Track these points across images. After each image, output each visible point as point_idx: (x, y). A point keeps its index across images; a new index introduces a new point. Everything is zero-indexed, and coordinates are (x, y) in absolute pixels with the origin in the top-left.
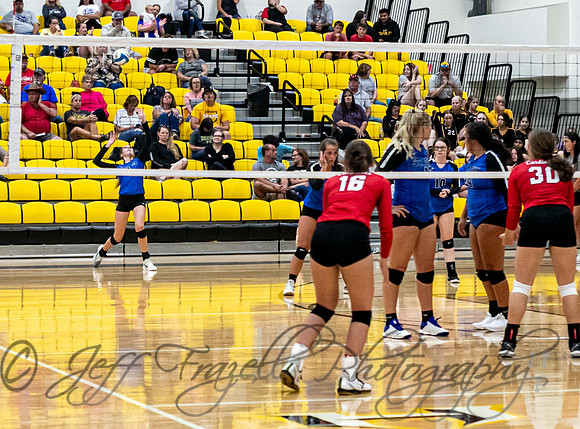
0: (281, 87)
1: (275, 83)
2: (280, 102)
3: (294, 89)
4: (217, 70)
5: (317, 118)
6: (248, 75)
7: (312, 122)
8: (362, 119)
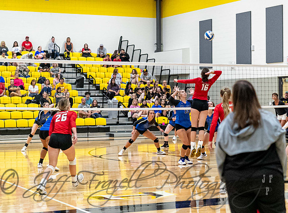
0: (88, 77)
1: (86, 76)
2: (88, 83)
3: (93, 78)
4: (65, 71)
5: (101, 88)
6: (76, 73)
7: (99, 90)
8: (118, 89)
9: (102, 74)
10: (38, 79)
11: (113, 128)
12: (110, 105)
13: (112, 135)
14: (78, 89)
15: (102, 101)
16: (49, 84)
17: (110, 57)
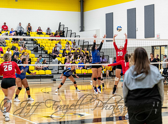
0: (41, 46)
1: (39, 45)
2: (41, 49)
3: (43, 47)
4: (27, 43)
5: (48, 53)
6: (34, 44)
7: (47, 54)
8: (58, 53)
9: (49, 45)
10: (11, 47)
11: (55, 76)
12: (54, 63)
13: (55, 80)
14: (35, 53)
15: (49, 60)
16: (18, 51)
17: (54, 35)
